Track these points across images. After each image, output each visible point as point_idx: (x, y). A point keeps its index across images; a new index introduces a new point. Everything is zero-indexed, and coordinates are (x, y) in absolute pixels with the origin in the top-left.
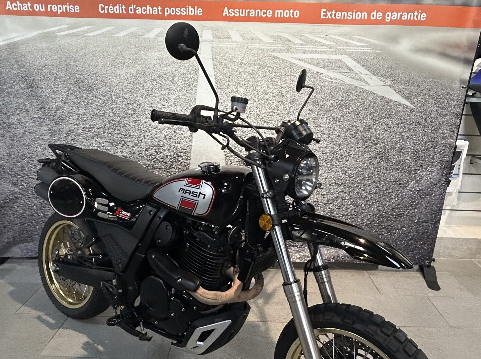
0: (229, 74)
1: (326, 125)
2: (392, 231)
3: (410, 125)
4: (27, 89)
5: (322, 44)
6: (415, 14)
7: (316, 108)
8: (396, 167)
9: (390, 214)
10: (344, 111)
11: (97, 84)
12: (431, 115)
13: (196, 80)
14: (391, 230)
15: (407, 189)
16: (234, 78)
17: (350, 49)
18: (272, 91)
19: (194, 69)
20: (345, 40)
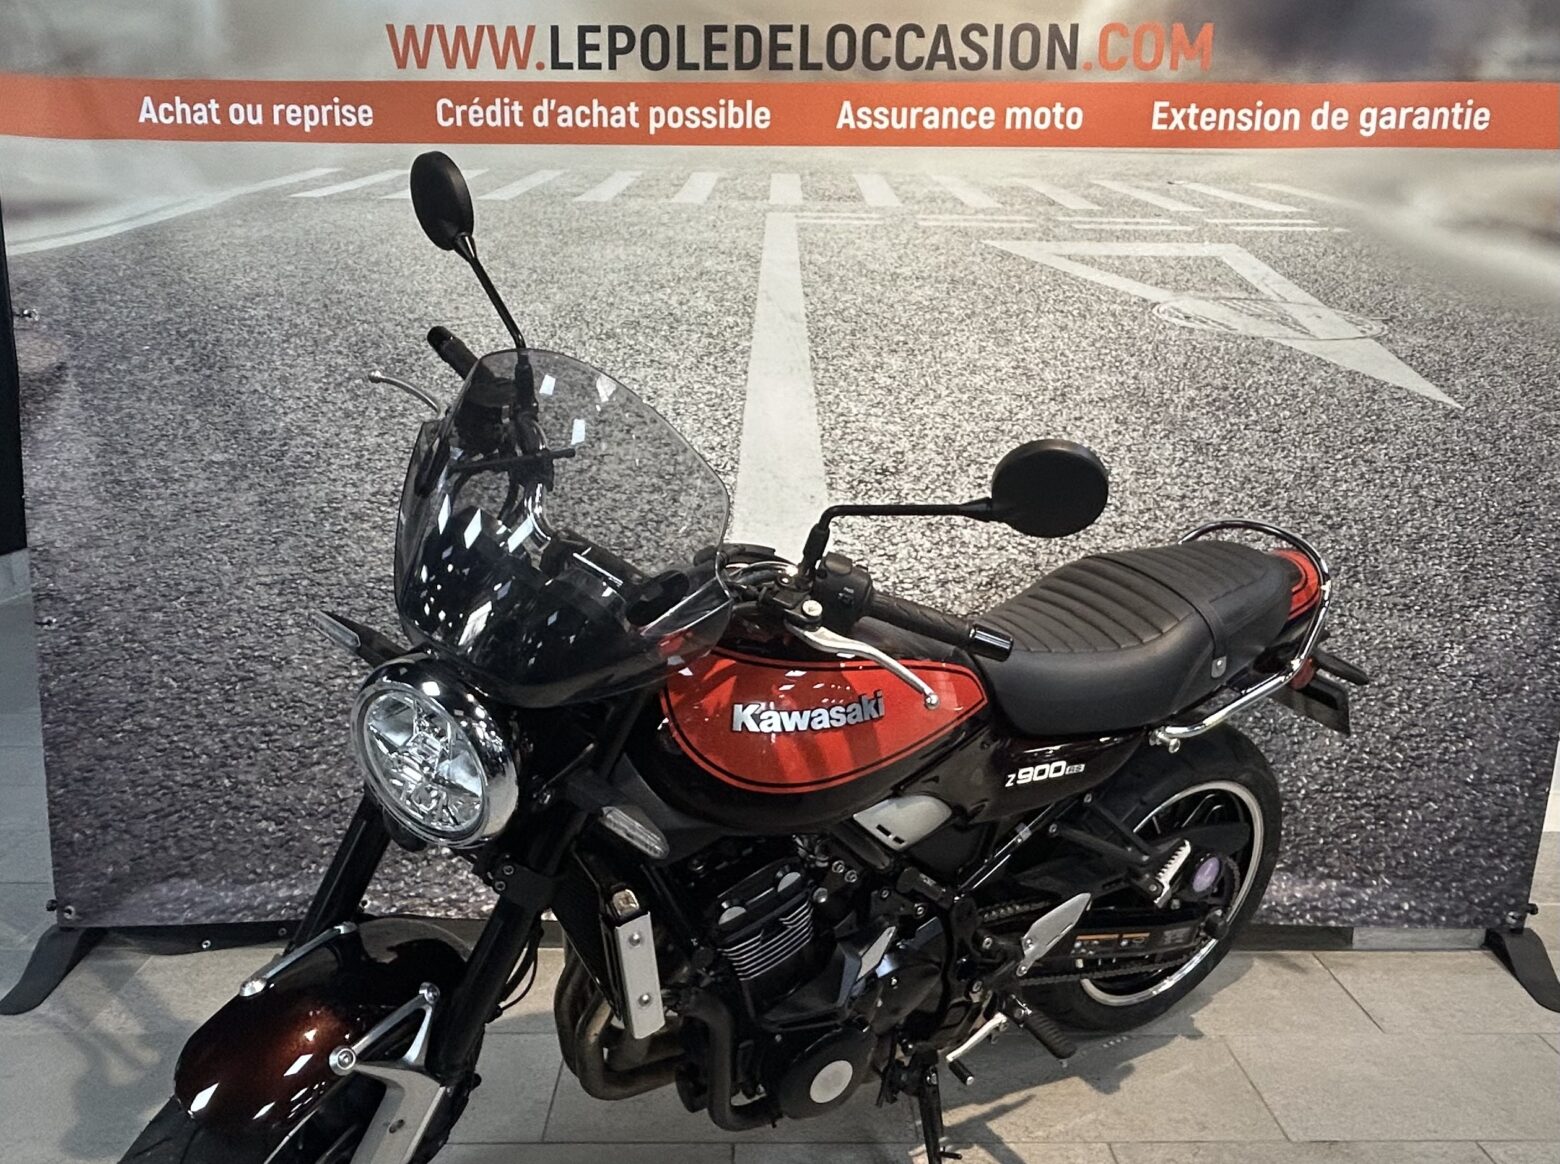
0: (853, 311)
1: (1174, 469)
2: (1390, 815)
3: (1445, 462)
4: (195, 371)
5: (1155, 211)
6: (1453, 110)
7: (1139, 415)
8: (1402, 600)
9: (1385, 758)
10: (1233, 421)
11: (423, 352)
12: (1512, 428)
13: (749, 333)
14: (1389, 811)
15: (1438, 673)
16: (869, 322)
17: (1246, 224)
18: (993, 361)
19: (740, 296)
20: (1230, 196)
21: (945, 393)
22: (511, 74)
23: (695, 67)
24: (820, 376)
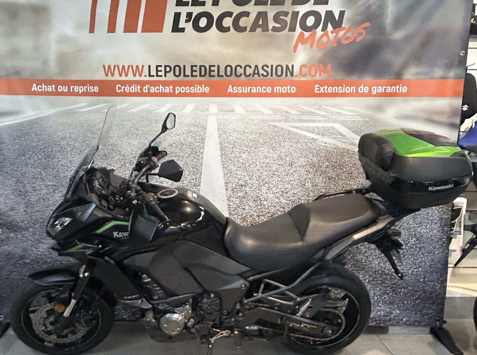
0: (232, 142)
2: (397, 290)
4: (45, 159)
5: (316, 114)
6: (397, 87)
11: (112, 153)
13: (203, 148)
16: (237, 145)
17: (341, 118)
18: (272, 155)
19: (201, 138)
20: (337, 110)
21: (259, 164)
22: (137, 78)
23: (188, 76)
24: (223, 159)
